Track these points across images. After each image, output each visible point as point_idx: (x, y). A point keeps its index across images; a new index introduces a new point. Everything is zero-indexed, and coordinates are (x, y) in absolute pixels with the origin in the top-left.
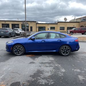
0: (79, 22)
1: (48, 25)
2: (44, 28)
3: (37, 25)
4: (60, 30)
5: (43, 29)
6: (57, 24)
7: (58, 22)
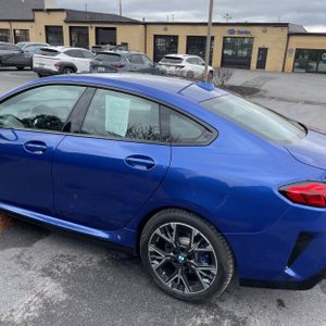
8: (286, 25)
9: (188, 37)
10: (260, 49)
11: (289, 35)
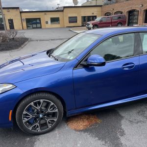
0: (101, 6)
1: (45, 14)
2: (38, 21)
3: (23, 15)
4: (70, 22)
5: (36, 23)
6: (63, 11)
7: (64, 7)
11: (21, 12)
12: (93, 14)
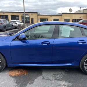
0: (86, 13)
1: (51, 17)
6: (61, 15)
7: (63, 13)
8: (37, 13)
9: (11, 16)
10: (31, 19)
11: (38, 15)
12: (80, 18)
